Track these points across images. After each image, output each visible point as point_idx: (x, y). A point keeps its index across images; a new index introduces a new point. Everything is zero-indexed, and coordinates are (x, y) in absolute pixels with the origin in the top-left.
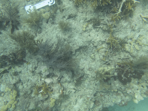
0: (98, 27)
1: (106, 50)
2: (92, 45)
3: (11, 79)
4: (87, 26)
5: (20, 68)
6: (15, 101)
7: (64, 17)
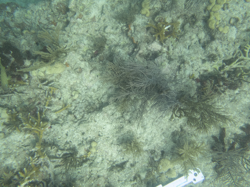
0: (67, 150)
1: (49, 108)
2: (78, 116)
3: (220, 48)
4: (88, 151)
5: (205, 69)
6: (211, 10)
7: (132, 165)
